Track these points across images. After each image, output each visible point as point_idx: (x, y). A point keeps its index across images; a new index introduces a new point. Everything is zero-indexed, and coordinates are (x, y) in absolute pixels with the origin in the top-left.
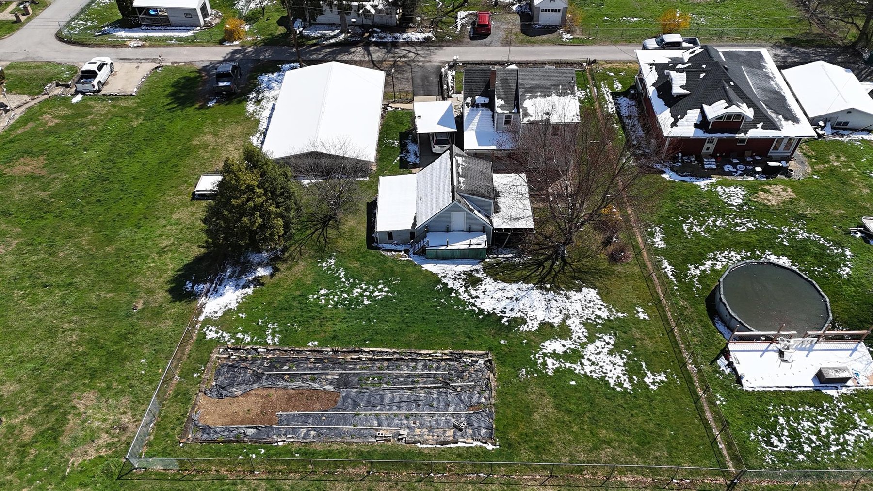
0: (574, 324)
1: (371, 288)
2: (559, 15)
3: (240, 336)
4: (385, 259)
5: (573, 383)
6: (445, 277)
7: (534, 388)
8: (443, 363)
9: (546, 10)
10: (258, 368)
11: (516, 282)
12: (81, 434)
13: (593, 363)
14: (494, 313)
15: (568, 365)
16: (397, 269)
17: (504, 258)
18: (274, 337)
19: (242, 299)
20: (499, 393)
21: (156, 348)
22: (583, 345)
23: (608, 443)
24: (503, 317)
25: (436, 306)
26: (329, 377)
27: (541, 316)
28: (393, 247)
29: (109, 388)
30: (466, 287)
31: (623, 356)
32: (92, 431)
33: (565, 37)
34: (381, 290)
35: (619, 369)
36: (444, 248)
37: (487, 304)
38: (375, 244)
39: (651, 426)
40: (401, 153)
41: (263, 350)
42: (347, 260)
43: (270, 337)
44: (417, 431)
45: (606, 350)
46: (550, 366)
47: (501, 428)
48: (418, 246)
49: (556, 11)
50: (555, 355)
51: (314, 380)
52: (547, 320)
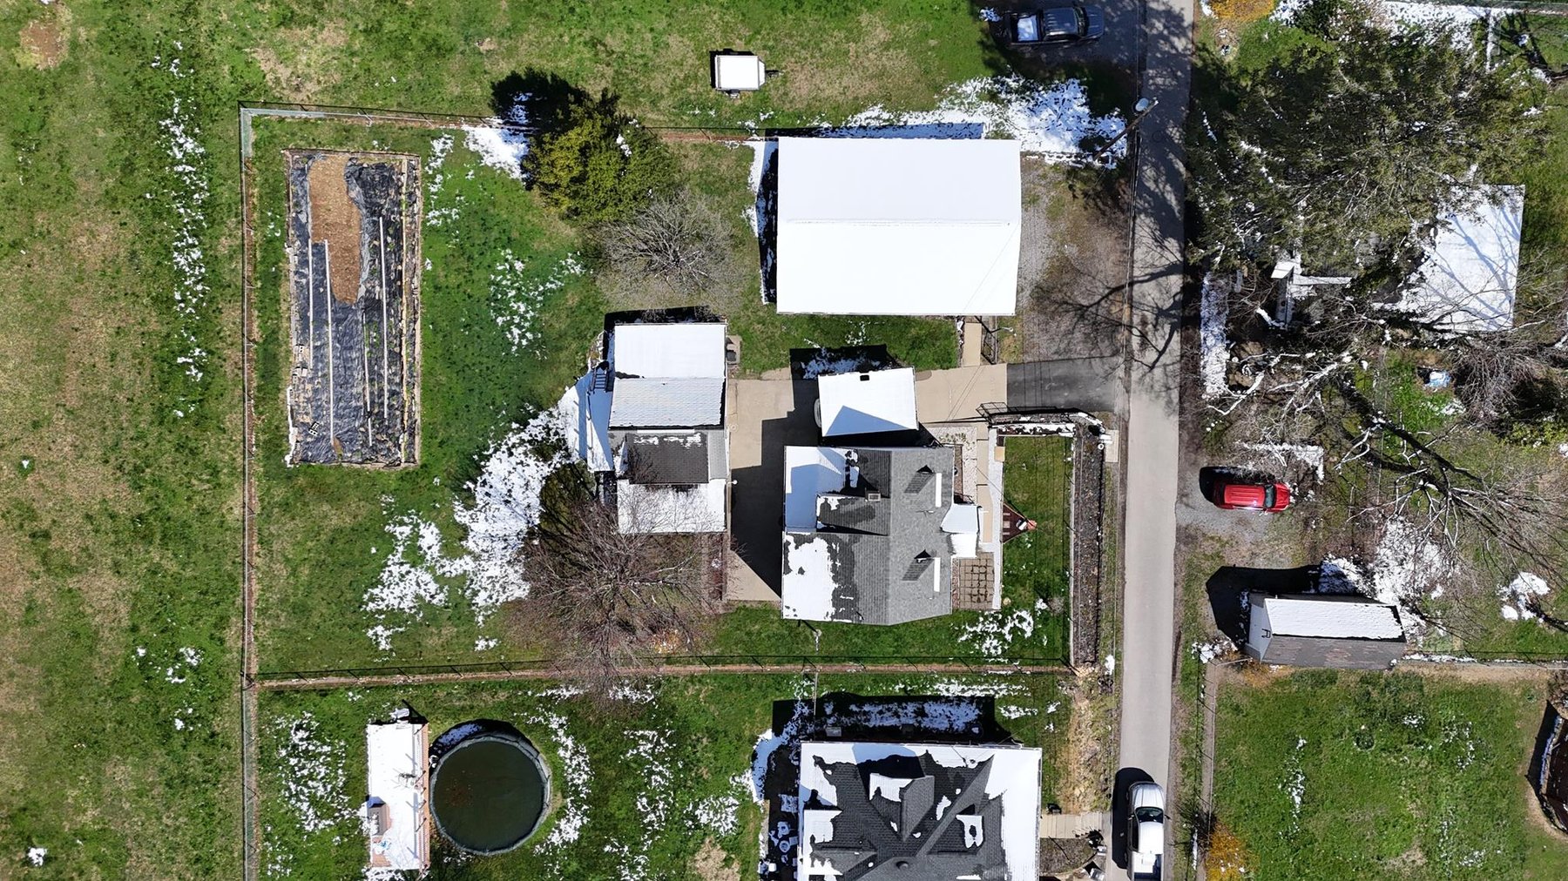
0: (464, 564)
1: (528, 325)
3: (439, 178)
4: (585, 338)
5: (374, 550)
6: (551, 416)
7: (365, 510)
8: (398, 413)
10: (387, 210)
11: (543, 503)
12: (289, 48)
13: (403, 576)
14: (483, 473)
15: (401, 549)
16: (567, 354)
18: (438, 218)
19: (501, 168)
20: (358, 473)
21: (415, 88)
22: (430, 569)
23: (294, 573)
24: (475, 482)
25: (493, 404)
26: (378, 289)
27: (479, 527)
29: (353, 54)
30: (529, 442)
31: (414, 611)
32: (294, 57)
34: (522, 336)
35: (396, 602)
37: (497, 466)
39: (316, 620)
40: (829, 350)
42: (581, 289)
43: (437, 213)
44: (309, 387)
45: (422, 593)
46: (399, 529)
47: (310, 470)
50: (416, 536)
51: (372, 273)
52: (472, 534)
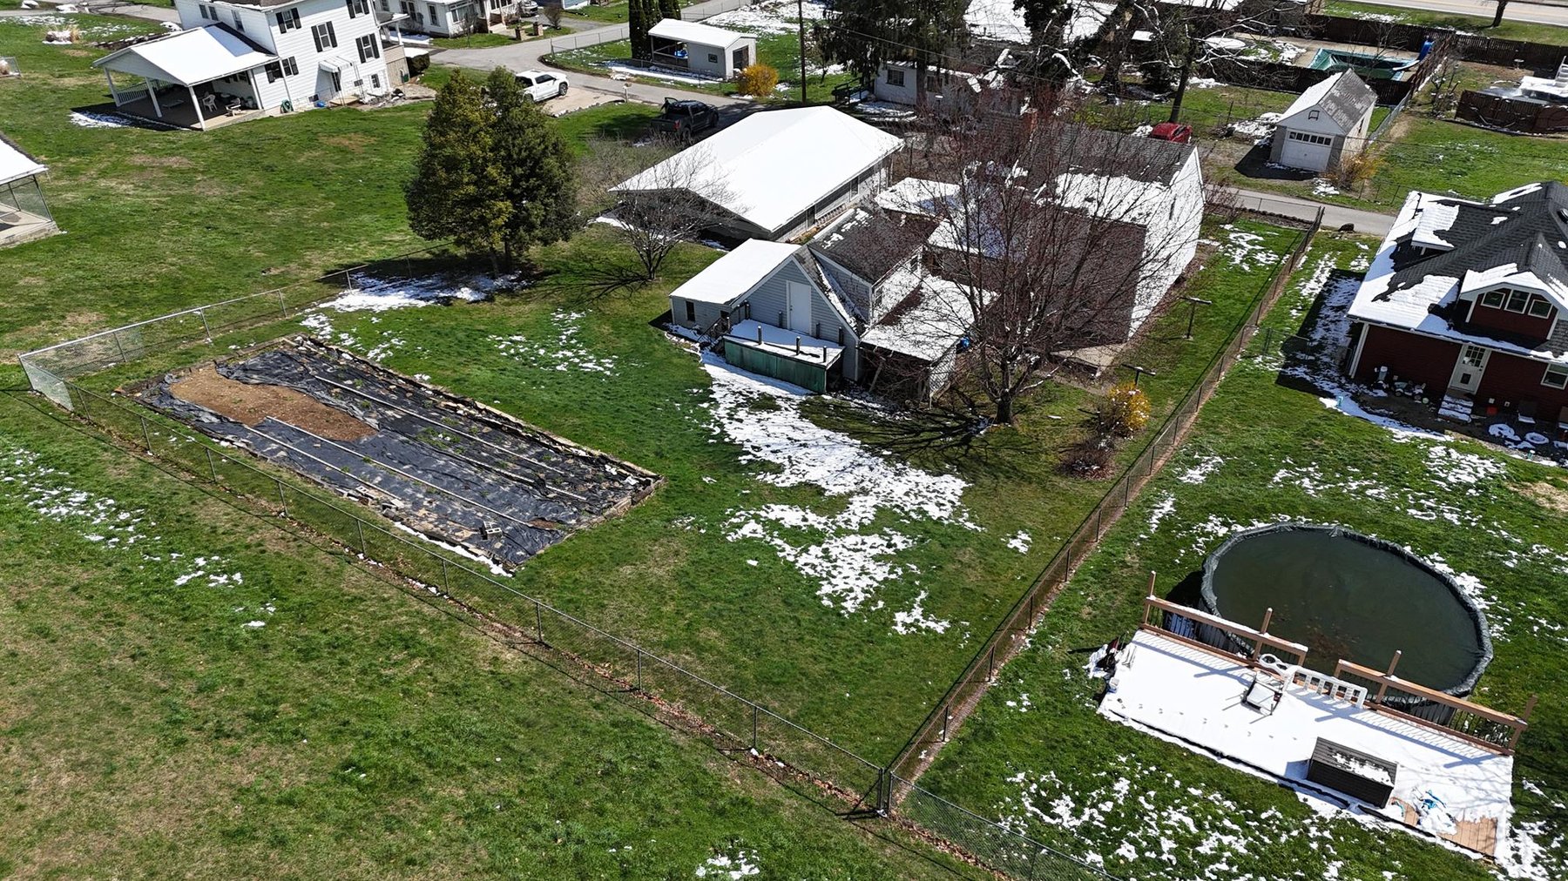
0: (863, 504)
1: (591, 357)
2: (1326, 150)
3: (344, 336)
4: (659, 341)
5: (754, 563)
6: (724, 386)
7: (676, 542)
8: (572, 461)
9: (1299, 137)
10: (316, 369)
11: (835, 430)
13: (826, 557)
14: (741, 444)
15: (778, 542)
16: (659, 354)
17: (861, 404)
18: (381, 352)
19: (400, 307)
22: (842, 533)
23: (702, 649)
24: (748, 454)
26: (390, 412)
27: (817, 475)
28: (686, 333)
31: (899, 570)
33: (1321, 189)
35: (865, 582)
36: (752, 344)
38: (669, 324)
39: (817, 668)
41: (348, 357)
42: (599, 322)
43: (378, 350)
44: (422, 512)
45: (875, 551)
46: (745, 531)
47: (548, 558)
49: (1321, 140)
50: (772, 523)
51: (364, 407)
52: (821, 483)
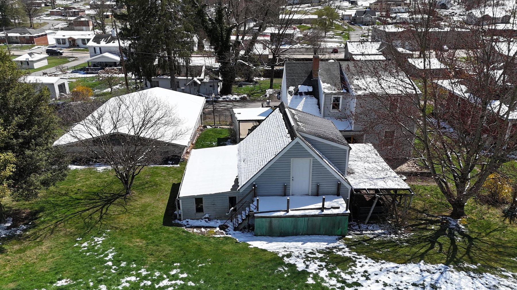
1: (157, 274)
4: (189, 237)
6: (289, 256)
16: (206, 248)
17: (373, 234)
28: (203, 223)
30: (330, 270)
34: (174, 278)
36: (282, 213)
38: (177, 221)
42: (126, 237)
48: (240, 218)
